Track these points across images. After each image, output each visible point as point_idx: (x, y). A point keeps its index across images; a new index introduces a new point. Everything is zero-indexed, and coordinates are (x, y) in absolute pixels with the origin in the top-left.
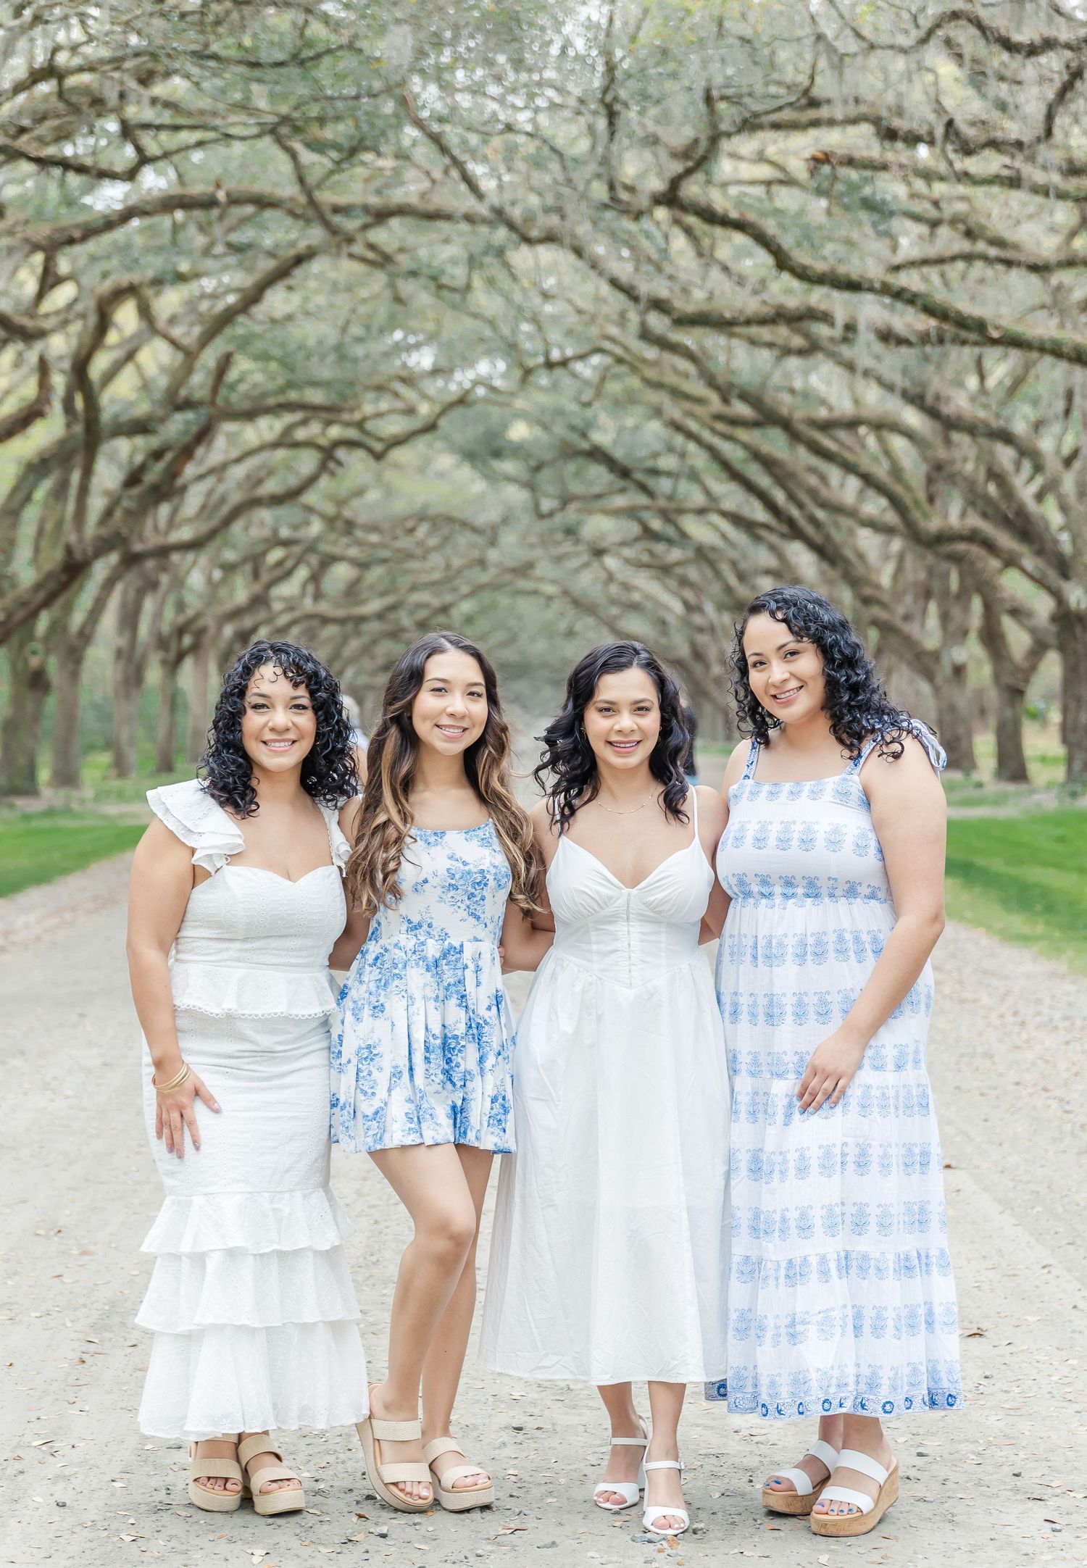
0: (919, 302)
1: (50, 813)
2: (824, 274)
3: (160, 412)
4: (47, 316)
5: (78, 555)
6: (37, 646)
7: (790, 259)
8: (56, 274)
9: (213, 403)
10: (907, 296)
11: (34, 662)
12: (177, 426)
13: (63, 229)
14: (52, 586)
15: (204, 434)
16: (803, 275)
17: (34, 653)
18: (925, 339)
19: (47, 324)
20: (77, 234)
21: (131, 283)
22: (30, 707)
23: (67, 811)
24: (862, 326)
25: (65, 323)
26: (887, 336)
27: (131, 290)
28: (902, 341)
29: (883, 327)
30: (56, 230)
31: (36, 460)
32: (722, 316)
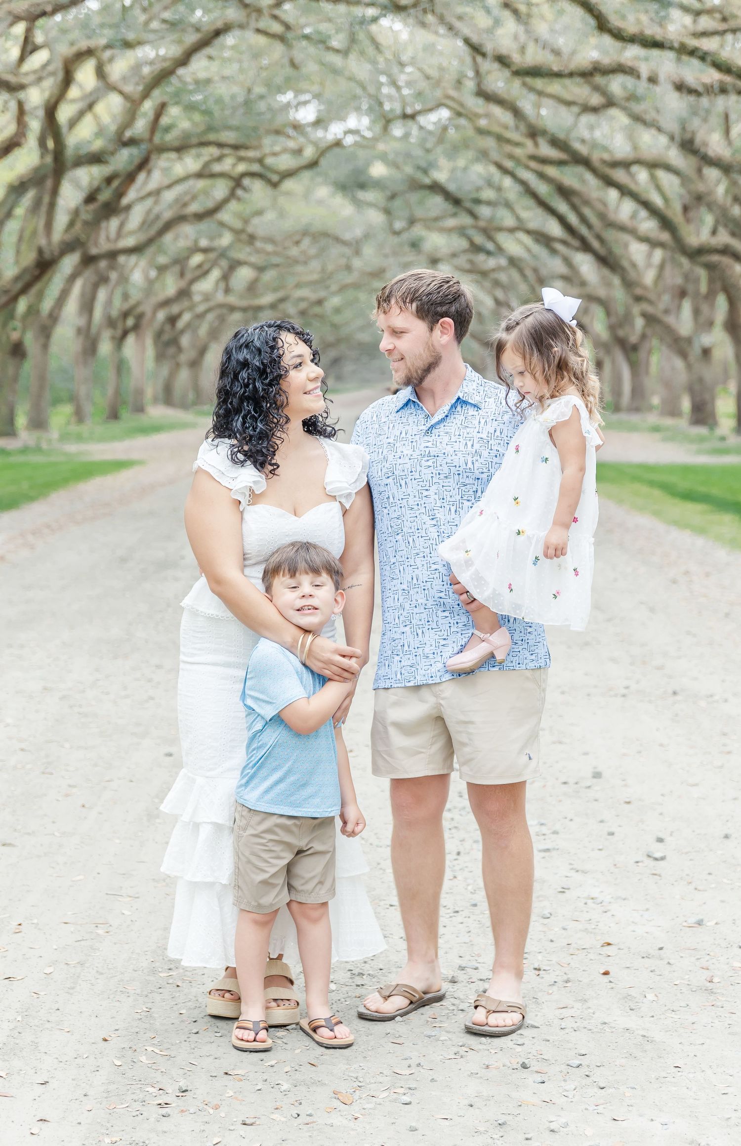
0: (709, 59)
1: (25, 450)
2: (634, 35)
3: (111, 147)
4: (27, 74)
5: (47, 256)
6: (17, 323)
7: (608, 22)
8: (33, 43)
9: (151, 140)
10: (700, 54)
11: (15, 336)
12: (124, 158)
13: (38, 5)
14: (27, 278)
15: (143, 164)
16: (618, 35)
17: (15, 329)
18: (709, 90)
19: (25, 80)
20: (49, 8)
21: (89, 47)
22: (11, 371)
23: (38, 449)
24: (662, 77)
25: (40, 79)
26: (680, 87)
27: (89, 53)
28: (691, 91)
29: (677, 80)
30: (32, 5)
31: (16, 184)
32: (551, 70)
